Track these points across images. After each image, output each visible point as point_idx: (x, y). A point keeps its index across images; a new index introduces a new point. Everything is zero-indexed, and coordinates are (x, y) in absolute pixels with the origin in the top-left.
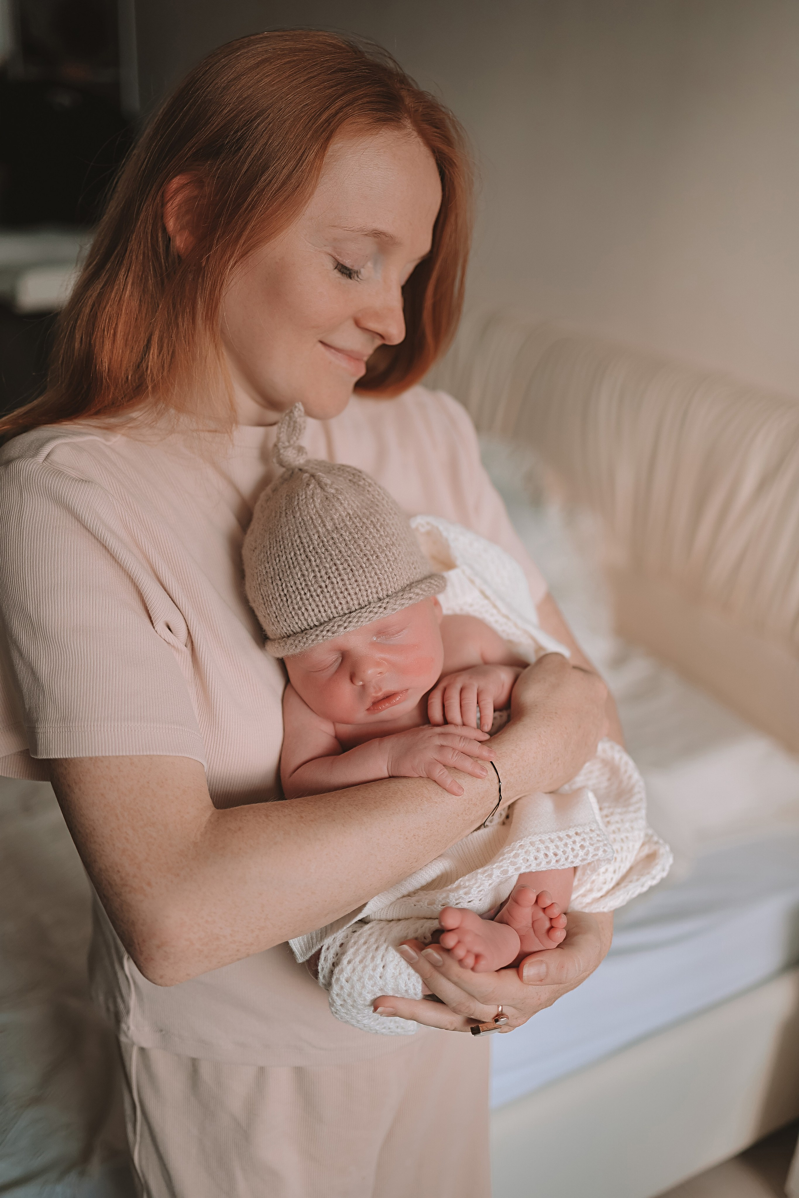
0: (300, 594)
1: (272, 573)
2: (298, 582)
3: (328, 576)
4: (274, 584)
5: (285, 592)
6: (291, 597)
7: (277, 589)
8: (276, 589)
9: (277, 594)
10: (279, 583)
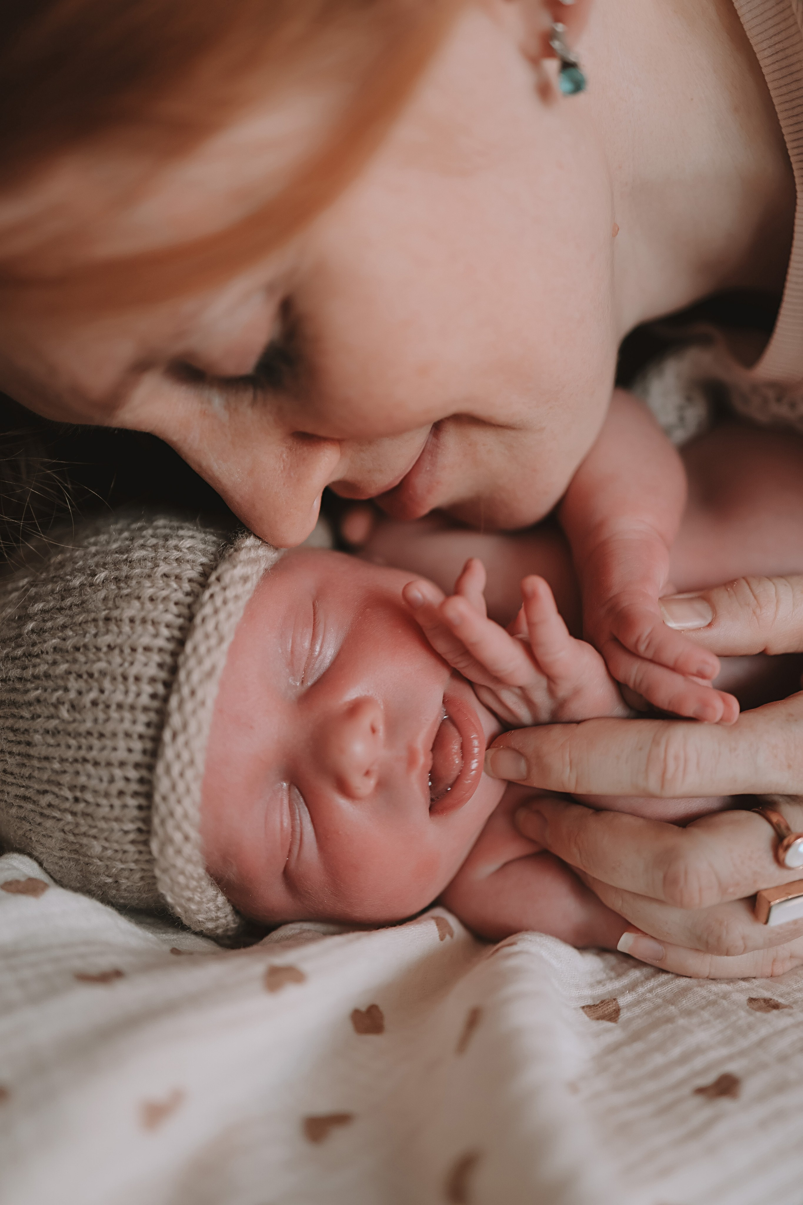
0: (85, 760)
1: (30, 806)
2: (62, 752)
3: (85, 676)
4: (47, 812)
5: (69, 794)
6: (83, 788)
7: (59, 813)
8: (57, 814)
9: (69, 818)
10: (49, 798)
